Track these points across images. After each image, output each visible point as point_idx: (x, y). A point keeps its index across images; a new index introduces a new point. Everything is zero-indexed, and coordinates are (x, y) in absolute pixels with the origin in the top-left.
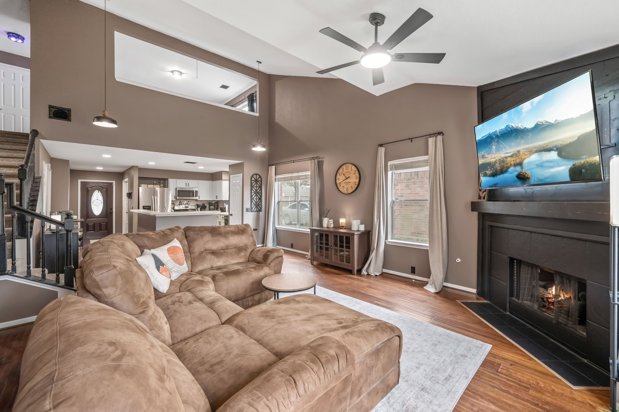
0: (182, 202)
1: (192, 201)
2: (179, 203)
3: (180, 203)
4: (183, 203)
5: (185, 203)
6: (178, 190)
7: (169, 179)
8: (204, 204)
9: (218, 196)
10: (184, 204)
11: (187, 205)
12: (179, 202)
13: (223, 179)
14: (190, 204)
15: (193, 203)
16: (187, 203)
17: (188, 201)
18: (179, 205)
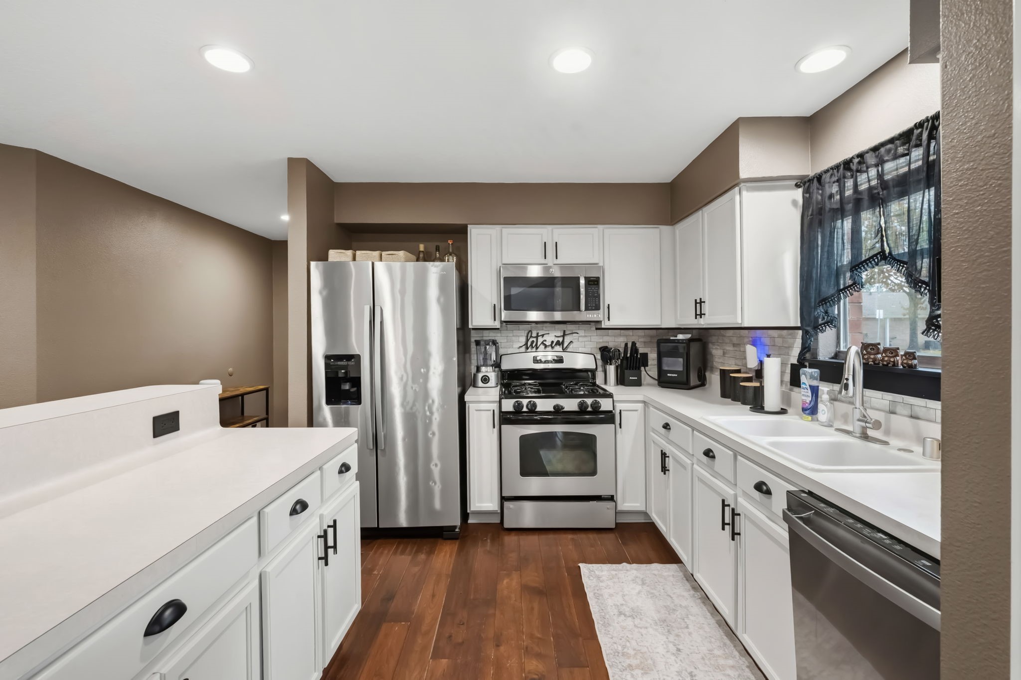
0: (537, 337)
1: (581, 333)
2: (523, 340)
3: (527, 340)
4: (540, 340)
5: (550, 338)
6: (505, 278)
7: (469, 227)
8: (634, 344)
9: (706, 299)
10: (546, 346)
11: (558, 348)
12: (524, 333)
13: (744, 174)
14: (571, 346)
15: (585, 339)
16: (558, 341)
17: (564, 331)
18: (523, 349)
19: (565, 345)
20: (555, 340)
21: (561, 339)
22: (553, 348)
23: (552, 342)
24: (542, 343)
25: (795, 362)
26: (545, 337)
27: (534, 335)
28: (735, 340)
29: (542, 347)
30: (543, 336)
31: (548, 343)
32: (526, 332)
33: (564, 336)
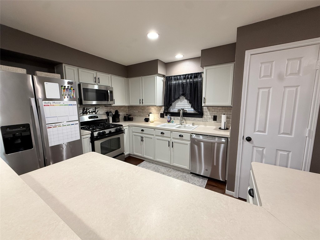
1: (101, 108)
3: (83, 111)
4: (88, 111)
5: (91, 110)
6: (83, 88)
7: (64, 65)
9: (144, 99)
10: (90, 113)
11: (94, 113)
12: (82, 109)
14: (98, 112)
15: (102, 110)
16: (94, 111)
17: (96, 107)
18: (82, 114)
19: (96, 112)
20: (93, 110)
21: (95, 110)
22: (92, 113)
23: (92, 111)
24: (89, 112)
25: (163, 113)
26: (89, 110)
27: (86, 109)
28: (142, 109)
29: (89, 113)
30: (89, 109)
31: (91, 112)
32: (83, 108)
33: (95, 109)
